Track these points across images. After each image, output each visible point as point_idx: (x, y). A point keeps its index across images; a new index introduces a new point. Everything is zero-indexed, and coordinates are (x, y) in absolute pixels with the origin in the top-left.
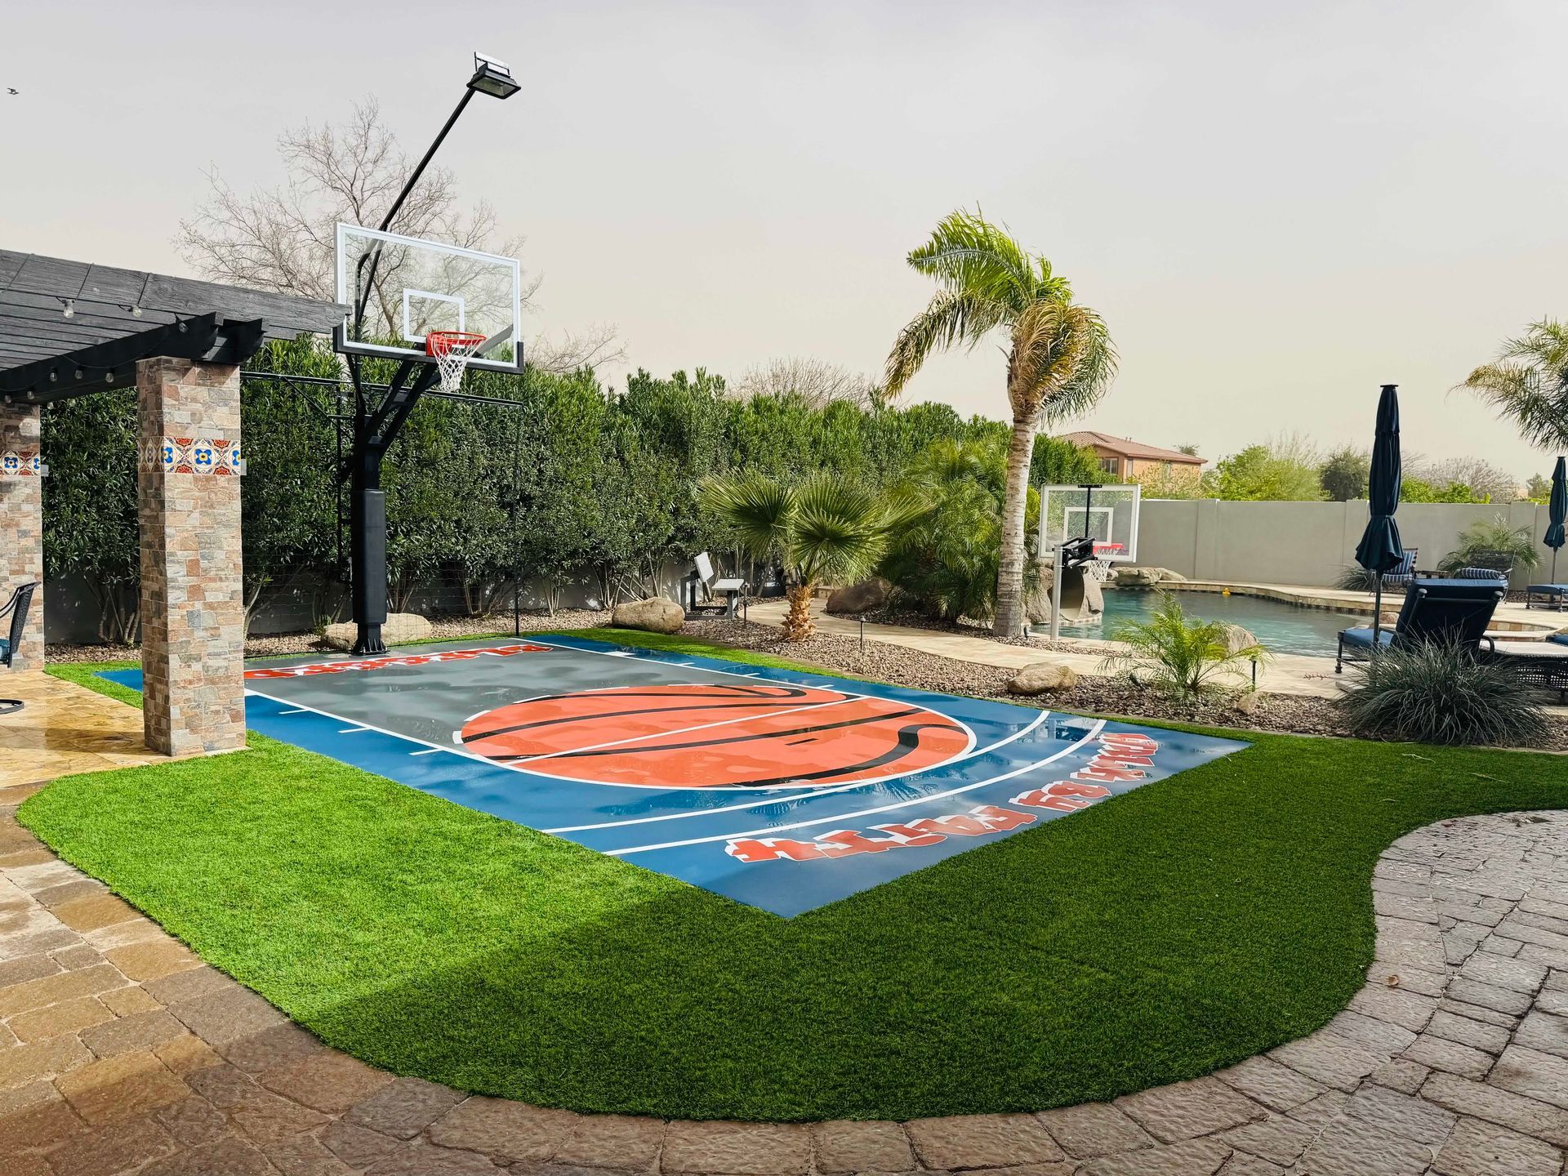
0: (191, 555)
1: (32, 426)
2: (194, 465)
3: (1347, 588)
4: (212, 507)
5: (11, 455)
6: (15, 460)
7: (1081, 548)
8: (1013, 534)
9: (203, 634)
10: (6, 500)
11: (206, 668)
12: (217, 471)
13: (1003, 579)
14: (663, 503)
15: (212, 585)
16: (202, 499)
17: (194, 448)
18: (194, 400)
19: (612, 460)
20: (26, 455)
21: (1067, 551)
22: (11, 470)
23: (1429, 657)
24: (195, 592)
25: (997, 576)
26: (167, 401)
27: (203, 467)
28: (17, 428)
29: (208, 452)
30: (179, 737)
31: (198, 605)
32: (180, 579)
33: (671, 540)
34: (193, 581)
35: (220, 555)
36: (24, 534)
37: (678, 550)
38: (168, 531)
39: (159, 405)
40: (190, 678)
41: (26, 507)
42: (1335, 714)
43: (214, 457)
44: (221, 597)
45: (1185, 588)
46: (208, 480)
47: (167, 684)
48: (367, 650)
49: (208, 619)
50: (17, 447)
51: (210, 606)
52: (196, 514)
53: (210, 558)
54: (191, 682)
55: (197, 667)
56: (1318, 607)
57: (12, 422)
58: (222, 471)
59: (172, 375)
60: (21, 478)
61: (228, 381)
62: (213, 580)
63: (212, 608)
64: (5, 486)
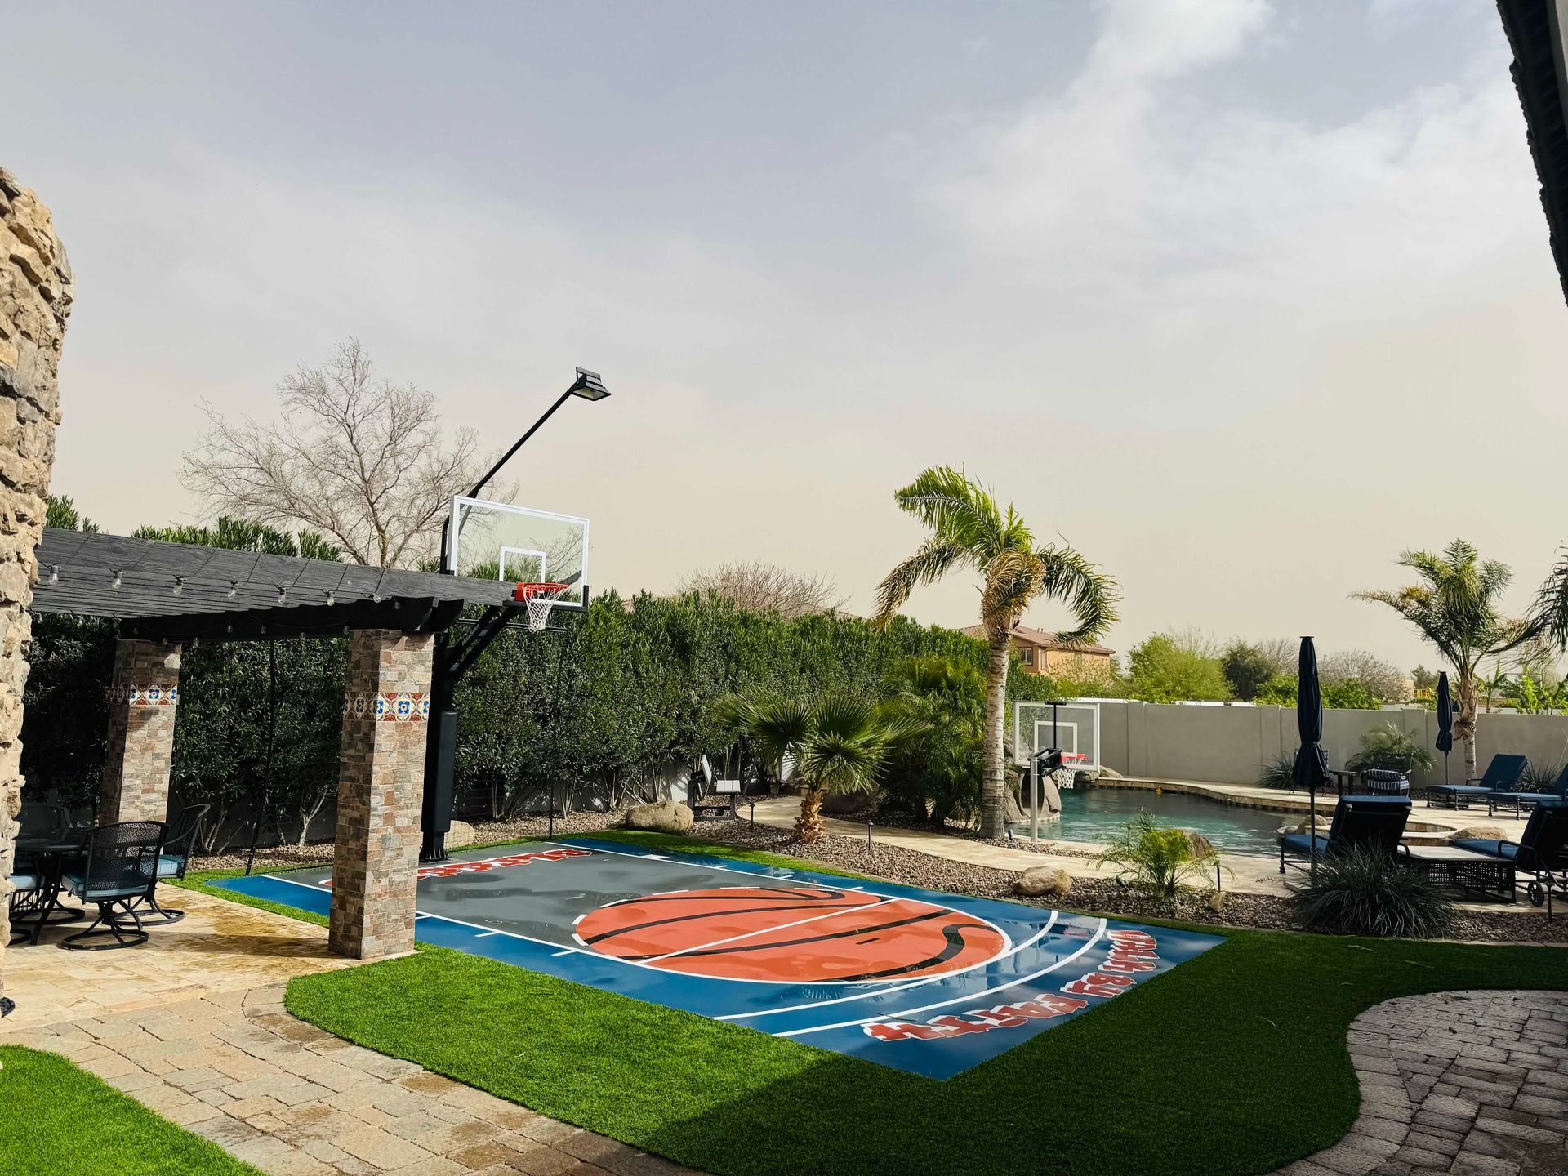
0: (389, 788)
1: (174, 661)
2: (397, 714)
3: (1267, 786)
4: (406, 747)
5: (155, 688)
6: (158, 691)
7: (1050, 759)
8: (994, 746)
9: (391, 854)
11: (391, 883)
12: (412, 719)
13: (988, 785)
14: (669, 710)
15: (402, 812)
16: (400, 741)
17: (398, 700)
18: (402, 663)
19: (629, 674)
20: (166, 687)
21: (1041, 761)
22: (153, 700)
23: (1359, 863)
24: (389, 818)
25: (981, 783)
26: (383, 664)
27: (403, 716)
28: (162, 664)
29: (408, 703)
30: (368, 943)
31: (390, 829)
32: (379, 808)
33: (673, 743)
34: (388, 809)
35: (408, 787)
36: (157, 756)
37: (678, 752)
38: (375, 768)
39: (376, 667)
40: (380, 891)
41: (162, 733)
42: (1288, 911)
43: (411, 707)
44: (406, 823)
45: (1123, 785)
46: (405, 725)
47: (362, 897)
48: (433, 857)
49: (395, 841)
50: (160, 680)
51: (398, 830)
52: (395, 755)
53: (400, 789)
54: (380, 895)
55: (385, 881)
56: (1245, 806)
57: (159, 659)
58: (416, 718)
59: (388, 643)
60: (160, 707)
61: (425, 646)
62: (402, 808)
63: (399, 832)
64: (146, 715)
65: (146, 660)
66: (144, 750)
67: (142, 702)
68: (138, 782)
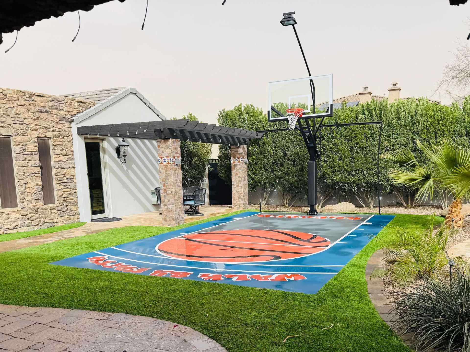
0: (164, 182)
1: (241, 150)
2: (163, 163)
4: (167, 172)
6: (237, 159)
9: (167, 200)
10: (236, 169)
11: (168, 208)
12: (167, 164)
18: (163, 148)
20: (239, 158)
22: (237, 161)
24: (165, 191)
27: (165, 163)
28: (237, 151)
34: (164, 188)
36: (239, 177)
41: (240, 170)
43: (167, 160)
44: (169, 192)
49: (167, 197)
50: (237, 156)
51: (167, 194)
52: (164, 174)
53: (167, 183)
54: (165, 211)
55: (166, 207)
57: (236, 150)
60: (238, 163)
62: (168, 188)
63: (168, 195)
64: (235, 166)
65: (234, 150)
66: (236, 175)
67: (234, 162)
68: (235, 184)
